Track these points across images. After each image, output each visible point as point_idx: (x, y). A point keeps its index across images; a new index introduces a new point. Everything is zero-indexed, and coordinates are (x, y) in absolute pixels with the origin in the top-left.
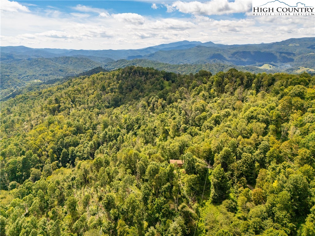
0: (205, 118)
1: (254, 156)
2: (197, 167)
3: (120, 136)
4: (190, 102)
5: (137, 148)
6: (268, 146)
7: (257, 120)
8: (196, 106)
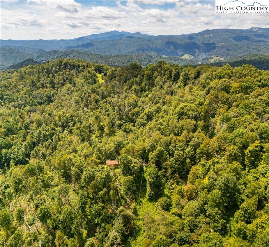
0: (138, 114)
1: (186, 153)
2: (133, 168)
3: (55, 135)
4: (122, 96)
5: (73, 148)
6: (198, 143)
7: (187, 117)
8: (129, 101)
